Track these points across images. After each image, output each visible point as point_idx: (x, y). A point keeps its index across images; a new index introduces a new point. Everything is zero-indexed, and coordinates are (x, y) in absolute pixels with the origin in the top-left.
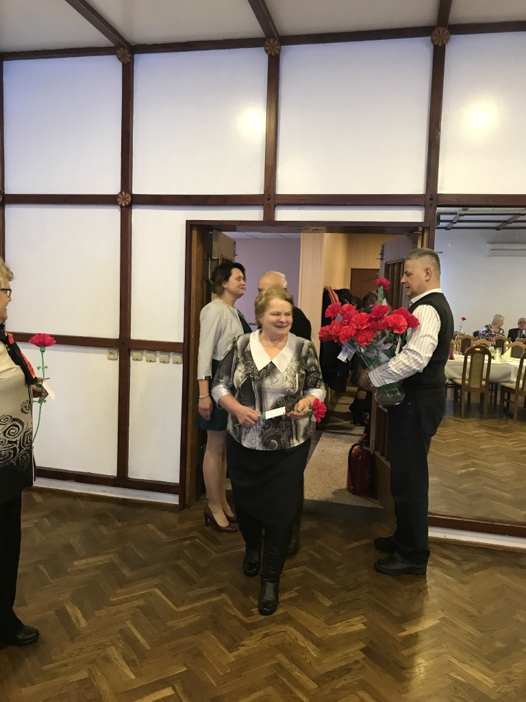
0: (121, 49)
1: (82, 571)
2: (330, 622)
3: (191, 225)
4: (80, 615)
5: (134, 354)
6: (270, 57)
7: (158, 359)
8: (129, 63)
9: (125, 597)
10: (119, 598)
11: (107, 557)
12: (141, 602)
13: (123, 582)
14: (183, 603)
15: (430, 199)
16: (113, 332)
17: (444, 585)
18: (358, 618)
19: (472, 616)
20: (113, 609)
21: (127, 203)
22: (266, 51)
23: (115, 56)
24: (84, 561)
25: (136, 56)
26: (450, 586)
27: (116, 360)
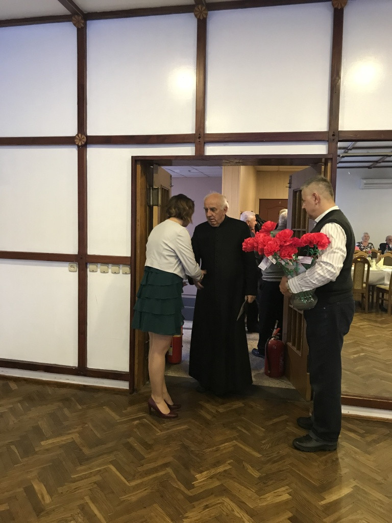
0: (76, 16)
1: (47, 450)
2: (260, 492)
3: (135, 160)
4: (45, 491)
5: (90, 267)
6: (199, 20)
7: (110, 270)
8: (82, 28)
9: (84, 473)
10: (79, 475)
11: (70, 437)
12: (97, 478)
13: (82, 460)
14: (134, 478)
15: (333, 135)
16: (73, 249)
17: (353, 456)
18: (283, 489)
19: (379, 484)
20: (73, 485)
21: (83, 143)
22: (196, 16)
23: (71, 23)
24: (50, 441)
25: (88, 22)
26: (357, 456)
27: (76, 271)
